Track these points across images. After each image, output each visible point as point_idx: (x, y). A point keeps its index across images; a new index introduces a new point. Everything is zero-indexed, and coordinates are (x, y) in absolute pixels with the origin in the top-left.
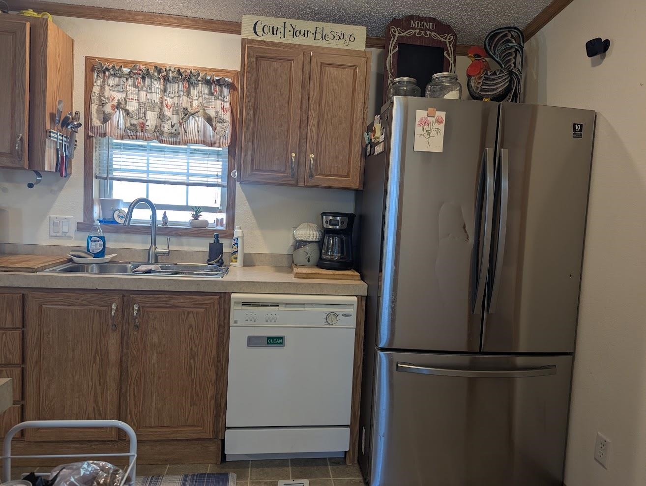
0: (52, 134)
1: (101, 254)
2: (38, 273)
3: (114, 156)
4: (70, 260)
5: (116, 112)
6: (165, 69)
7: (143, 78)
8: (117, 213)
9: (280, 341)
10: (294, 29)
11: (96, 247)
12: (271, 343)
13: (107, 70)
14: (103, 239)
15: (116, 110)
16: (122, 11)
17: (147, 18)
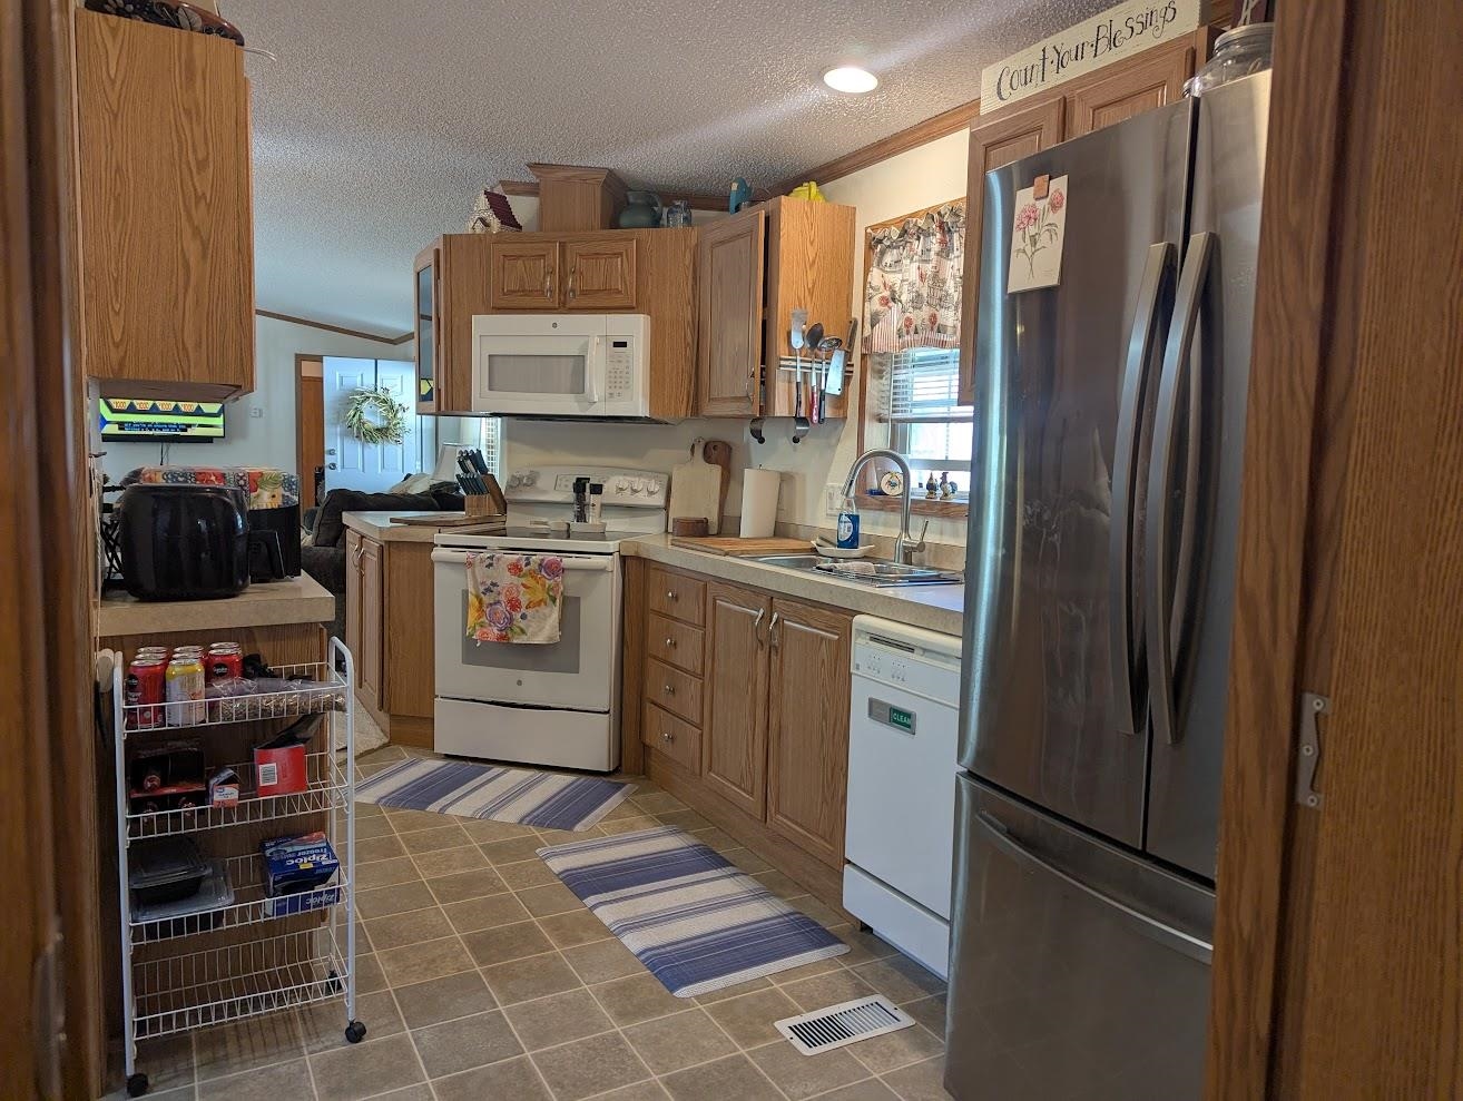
0: (783, 363)
1: (853, 541)
2: (728, 559)
3: (916, 380)
4: (814, 550)
5: (890, 308)
6: (939, 213)
7: (919, 239)
8: (888, 476)
9: (909, 722)
10: (1059, 54)
11: (846, 534)
12: (895, 721)
13: (880, 241)
14: (855, 520)
15: (892, 304)
16: (897, 137)
17: (924, 132)
